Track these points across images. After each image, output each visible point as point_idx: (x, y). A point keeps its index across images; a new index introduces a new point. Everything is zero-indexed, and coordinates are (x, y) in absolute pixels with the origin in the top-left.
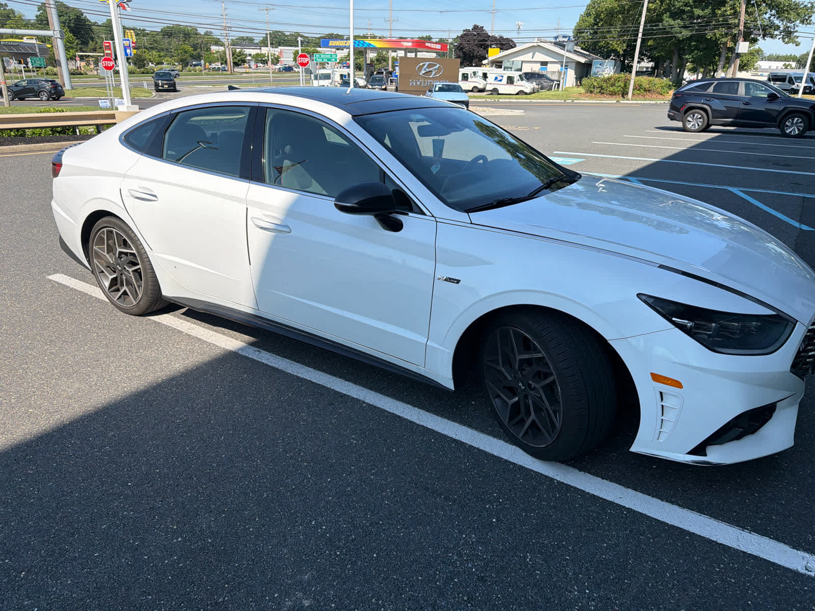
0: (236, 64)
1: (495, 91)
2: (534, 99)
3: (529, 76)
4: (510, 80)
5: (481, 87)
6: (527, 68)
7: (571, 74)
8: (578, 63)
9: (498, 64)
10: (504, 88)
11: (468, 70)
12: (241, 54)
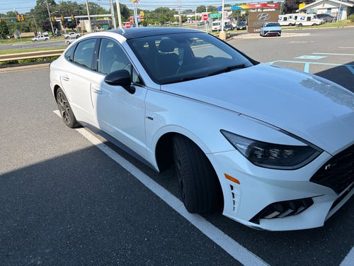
0: (183, 22)
1: (301, 25)
2: (321, 28)
3: (319, 16)
4: (309, 19)
5: (293, 23)
6: (319, 12)
7: (345, 13)
8: (349, 7)
9: (304, 11)
10: (305, 23)
11: (287, 16)
12: (185, 17)
